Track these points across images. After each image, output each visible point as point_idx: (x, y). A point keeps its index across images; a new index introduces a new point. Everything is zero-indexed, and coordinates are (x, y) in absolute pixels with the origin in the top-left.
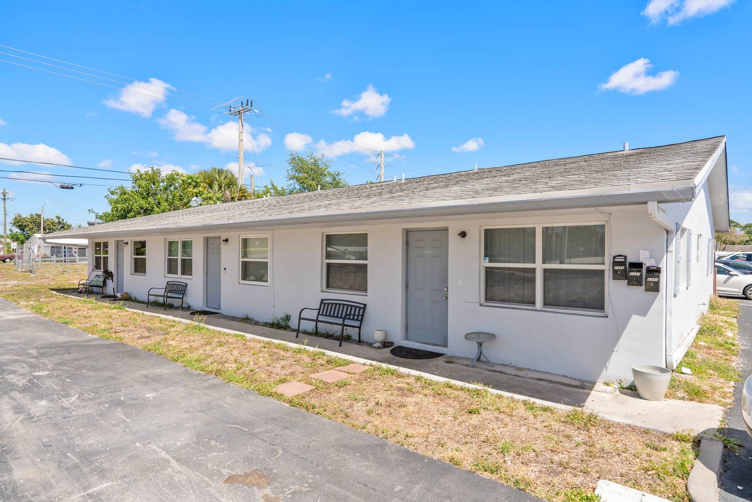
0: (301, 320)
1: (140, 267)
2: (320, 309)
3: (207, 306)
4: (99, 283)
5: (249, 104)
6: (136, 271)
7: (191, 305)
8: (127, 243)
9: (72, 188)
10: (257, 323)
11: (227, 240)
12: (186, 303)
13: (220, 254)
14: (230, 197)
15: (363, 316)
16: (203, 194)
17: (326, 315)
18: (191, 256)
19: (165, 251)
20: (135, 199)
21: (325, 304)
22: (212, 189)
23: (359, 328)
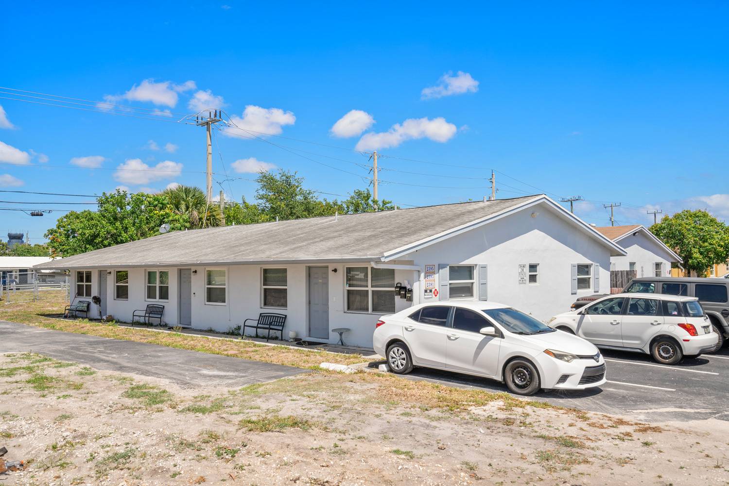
0: (245, 327)
1: (122, 293)
2: (259, 320)
3: (180, 324)
4: (83, 308)
5: (218, 114)
6: (118, 297)
7: (167, 323)
8: (110, 273)
9: (42, 215)
10: (217, 333)
11: (196, 272)
12: (164, 322)
13: (191, 282)
14: (198, 218)
15: (284, 323)
16: (169, 216)
17: (262, 324)
18: (167, 284)
19: (145, 279)
20: (103, 224)
21: (262, 316)
22: (178, 210)
23: (282, 330)
